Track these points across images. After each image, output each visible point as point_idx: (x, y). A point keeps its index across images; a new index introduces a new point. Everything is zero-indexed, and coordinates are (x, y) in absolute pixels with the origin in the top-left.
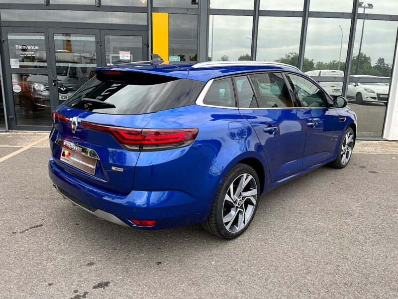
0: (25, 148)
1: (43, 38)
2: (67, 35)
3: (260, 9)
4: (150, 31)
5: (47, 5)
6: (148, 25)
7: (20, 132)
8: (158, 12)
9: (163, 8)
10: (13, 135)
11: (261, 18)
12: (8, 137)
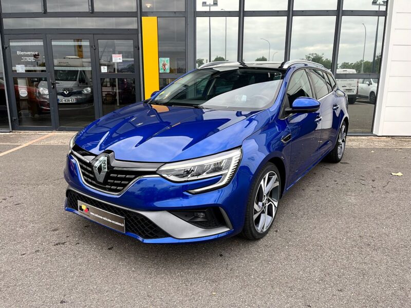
0: (25, 145)
1: (41, 43)
2: (78, 40)
3: (245, 10)
4: (140, 35)
5: (44, 13)
6: (138, 29)
7: (22, 132)
8: (147, 16)
9: (152, 12)
10: (15, 135)
11: (246, 18)
12: (12, 136)
